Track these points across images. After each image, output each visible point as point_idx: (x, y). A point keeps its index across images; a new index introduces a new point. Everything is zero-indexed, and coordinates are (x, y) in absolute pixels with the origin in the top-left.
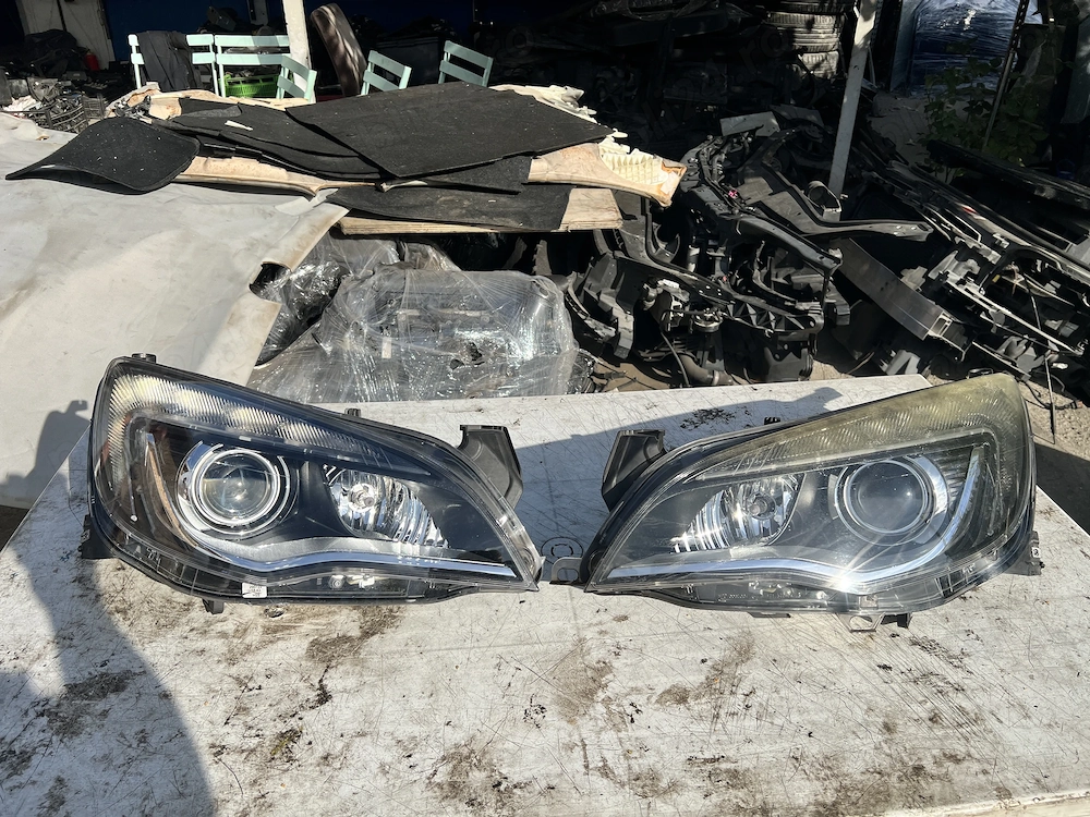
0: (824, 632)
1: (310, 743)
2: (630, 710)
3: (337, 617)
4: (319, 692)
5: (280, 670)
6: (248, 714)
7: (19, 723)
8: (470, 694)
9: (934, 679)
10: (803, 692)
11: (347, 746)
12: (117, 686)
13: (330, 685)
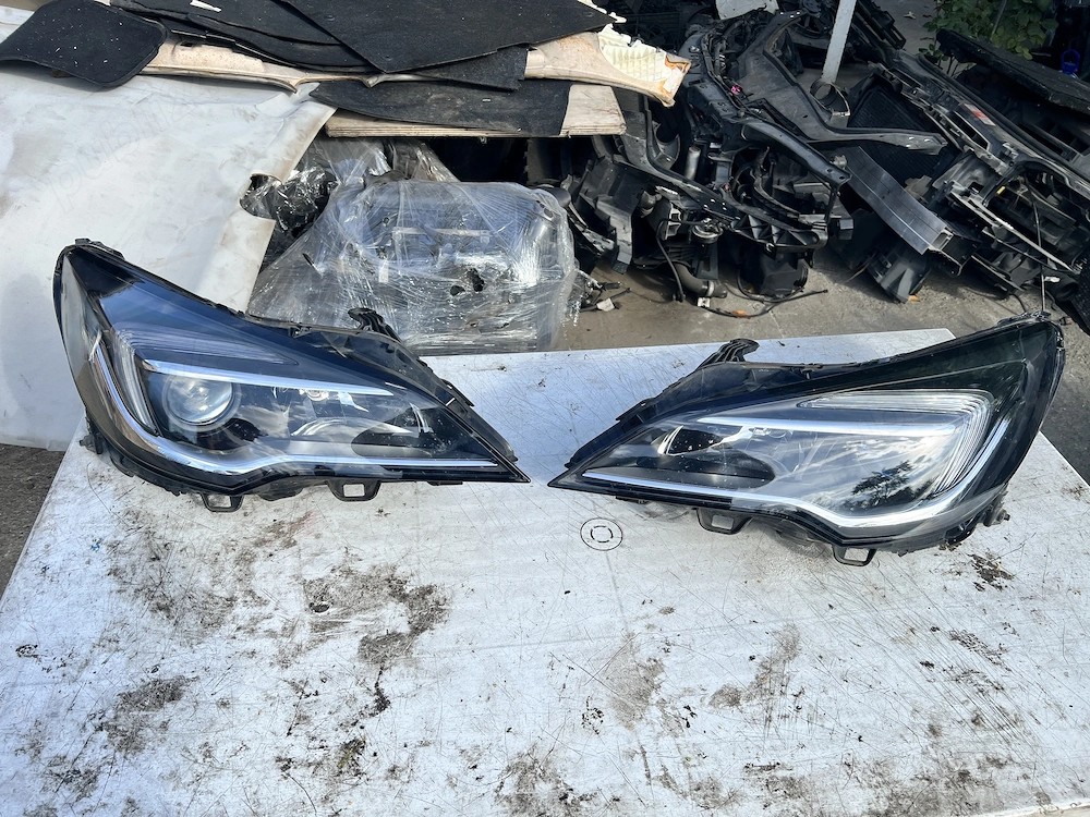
0: (866, 625)
1: (375, 754)
2: (686, 713)
3: (383, 611)
4: (377, 697)
5: (335, 673)
6: (309, 722)
7: (78, 739)
8: (526, 697)
9: (973, 675)
10: (851, 691)
11: (412, 757)
12: (172, 694)
13: (387, 689)
